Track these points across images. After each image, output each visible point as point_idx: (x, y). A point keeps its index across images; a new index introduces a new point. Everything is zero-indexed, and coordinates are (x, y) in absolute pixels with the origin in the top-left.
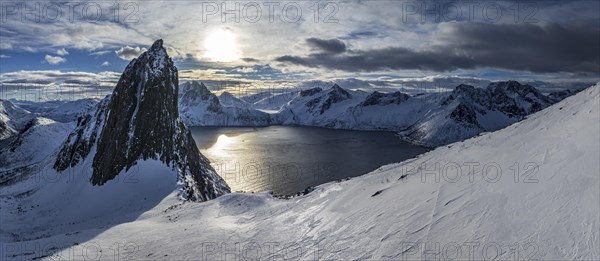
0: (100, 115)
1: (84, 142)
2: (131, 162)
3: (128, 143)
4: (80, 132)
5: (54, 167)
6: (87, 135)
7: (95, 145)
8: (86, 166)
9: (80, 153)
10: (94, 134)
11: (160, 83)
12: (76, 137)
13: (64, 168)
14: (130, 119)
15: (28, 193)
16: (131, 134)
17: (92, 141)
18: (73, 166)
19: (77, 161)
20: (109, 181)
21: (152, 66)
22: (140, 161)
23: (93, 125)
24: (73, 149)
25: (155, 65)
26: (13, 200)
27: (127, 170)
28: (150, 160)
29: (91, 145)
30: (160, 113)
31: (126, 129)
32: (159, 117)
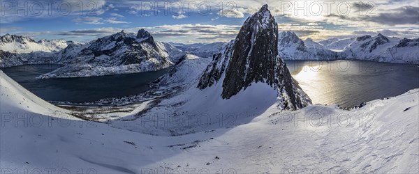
0: (227, 53)
1: (217, 71)
2: (247, 84)
3: (246, 71)
4: (215, 64)
5: (198, 87)
6: (219, 66)
7: (224, 72)
8: (218, 86)
9: (215, 78)
10: (224, 66)
11: (266, 33)
12: (212, 67)
13: (204, 87)
14: (247, 56)
15: (180, 103)
16: (247, 66)
17: (222, 70)
18: (210, 86)
19: (213, 83)
20: (233, 96)
21: (261, 22)
22: (253, 83)
23: (223, 60)
24: (210, 75)
25: (263, 22)
26: (171, 108)
27: (245, 89)
28: (259, 82)
29: (221, 73)
30: (266, 52)
31: (244, 62)
32: (266, 55)
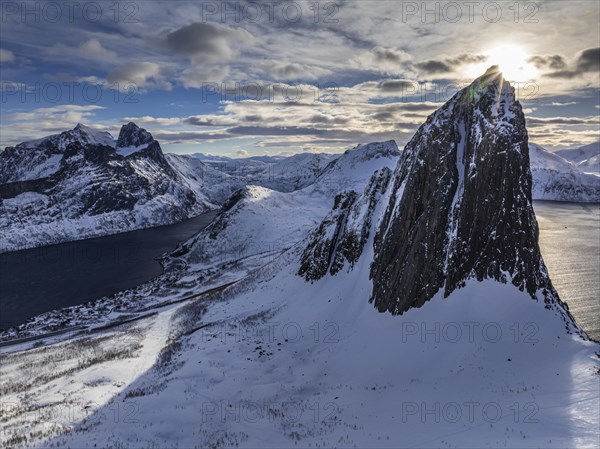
0: (374, 193)
1: (351, 237)
2: (455, 281)
3: (447, 248)
4: (341, 220)
5: (300, 273)
6: (355, 224)
7: (371, 240)
8: (358, 276)
9: (345, 253)
10: (367, 224)
11: (509, 147)
12: (334, 227)
13: (318, 275)
14: (449, 208)
15: (262, 315)
16: (452, 235)
17: (366, 235)
18: (333, 272)
19: (341, 266)
20: (413, 310)
21: (488, 115)
22: (471, 281)
23: (364, 209)
24: (331, 247)
25: (495, 113)
27: (447, 295)
28: (490, 282)
29: (363, 242)
30: (510, 201)
31: (443, 225)
32: (509, 208)
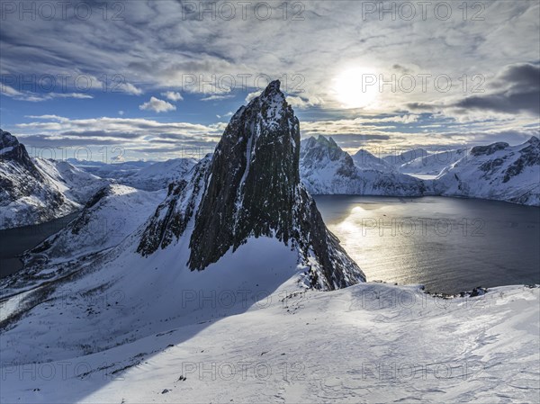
0: (198, 180)
1: (178, 217)
2: (238, 240)
3: (236, 216)
4: (173, 203)
5: (138, 251)
6: (182, 206)
7: (193, 219)
8: (181, 246)
9: (174, 230)
10: (191, 205)
11: (276, 139)
12: (166, 209)
13: (151, 250)
14: (238, 185)
15: (101, 288)
16: (239, 205)
17: (189, 214)
18: (163, 247)
19: (169, 241)
20: (211, 265)
21: (266, 119)
22: (251, 239)
23: (189, 193)
24: (164, 226)
25: (269, 116)
27: (234, 250)
28: (263, 237)
29: (187, 220)
30: (276, 178)
31: (233, 198)
32: (275, 183)
